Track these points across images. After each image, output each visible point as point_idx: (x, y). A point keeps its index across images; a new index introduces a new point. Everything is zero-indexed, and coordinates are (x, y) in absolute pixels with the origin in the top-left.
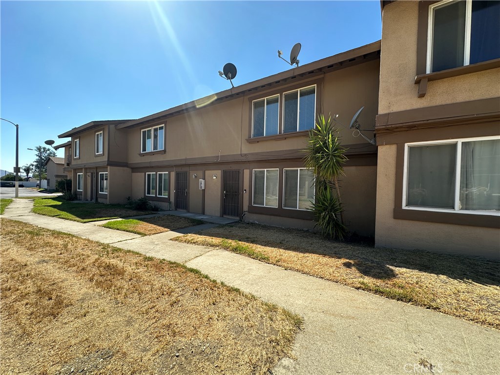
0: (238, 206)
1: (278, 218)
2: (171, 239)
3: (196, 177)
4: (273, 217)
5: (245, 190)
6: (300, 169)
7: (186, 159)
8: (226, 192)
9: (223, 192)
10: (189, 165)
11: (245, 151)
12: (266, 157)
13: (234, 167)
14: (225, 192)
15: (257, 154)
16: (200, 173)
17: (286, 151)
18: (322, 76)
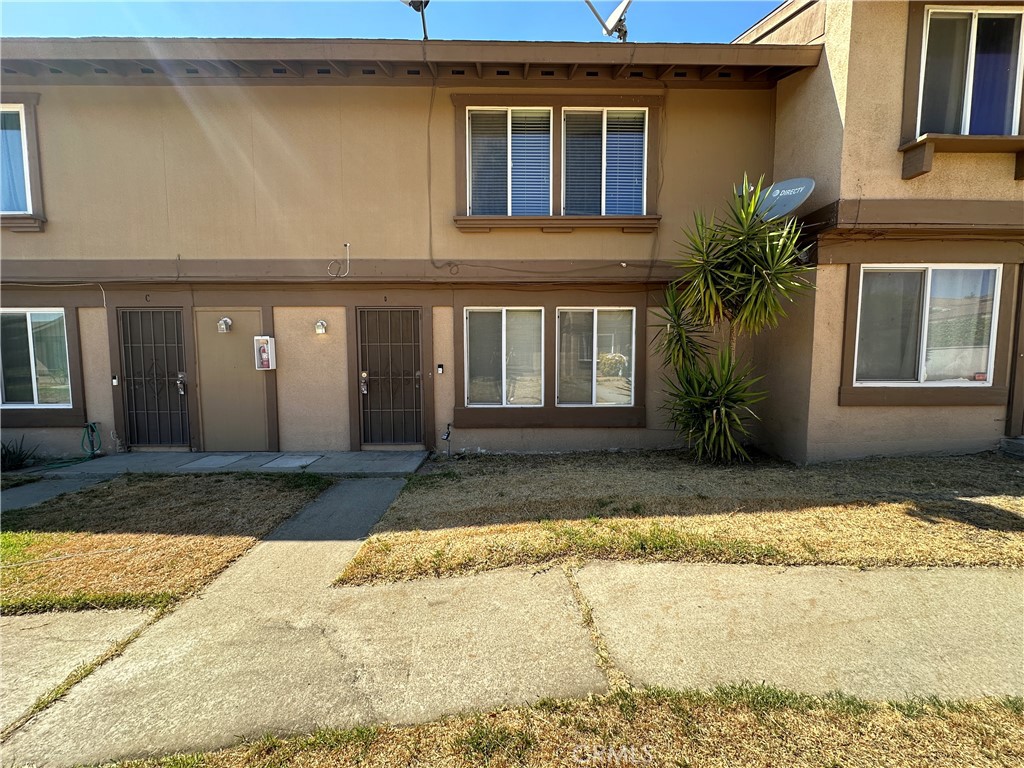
0: (418, 414)
1: (545, 431)
2: (342, 582)
3: (229, 328)
4: (529, 432)
5: (441, 366)
6: (599, 311)
7: (179, 263)
8: (369, 375)
9: (359, 375)
10: (193, 286)
11: (442, 254)
12: (515, 274)
13: (399, 300)
14: (364, 375)
15: (488, 264)
16: (252, 316)
17: (574, 261)
18: (659, 92)
